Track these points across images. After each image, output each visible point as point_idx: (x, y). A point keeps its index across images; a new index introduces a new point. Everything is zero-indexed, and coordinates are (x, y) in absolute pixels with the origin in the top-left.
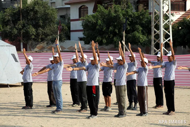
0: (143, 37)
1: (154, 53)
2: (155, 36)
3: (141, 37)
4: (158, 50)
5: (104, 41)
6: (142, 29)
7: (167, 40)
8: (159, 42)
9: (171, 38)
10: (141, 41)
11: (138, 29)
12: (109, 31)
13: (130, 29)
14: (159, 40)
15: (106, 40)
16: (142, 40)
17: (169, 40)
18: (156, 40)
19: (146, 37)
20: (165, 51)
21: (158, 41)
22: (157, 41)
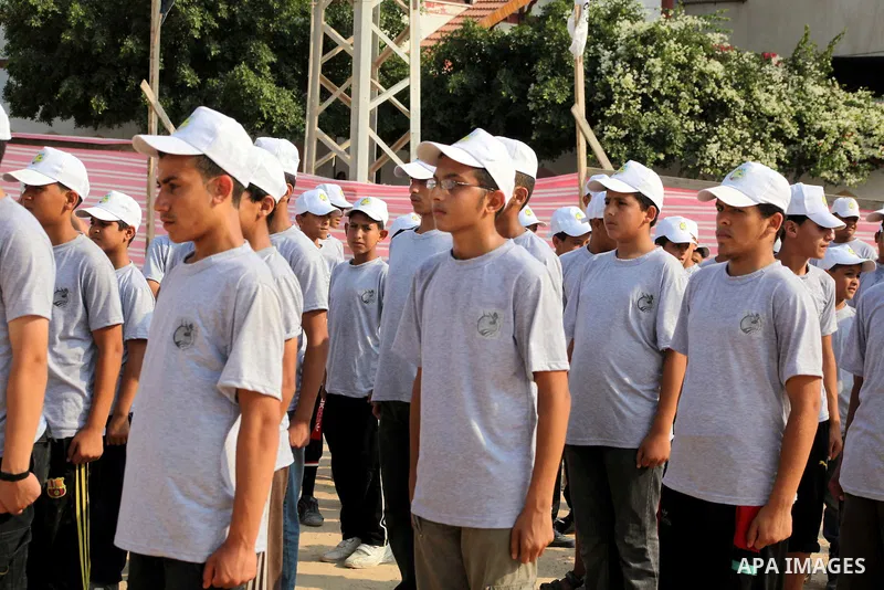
0: (278, 96)
1: (317, 159)
2: (326, 68)
3: (267, 92)
4: (339, 144)
5: (99, 104)
6: (274, 60)
7: (389, 94)
8: (350, 102)
9: (414, 82)
10: (268, 113)
11: (259, 58)
12: (121, 56)
13: (222, 54)
14: (348, 92)
15: (109, 101)
16: (273, 107)
17: (404, 96)
18: (330, 85)
19: (292, 97)
20: (379, 149)
21: (341, 95)
22: (337, 93)
